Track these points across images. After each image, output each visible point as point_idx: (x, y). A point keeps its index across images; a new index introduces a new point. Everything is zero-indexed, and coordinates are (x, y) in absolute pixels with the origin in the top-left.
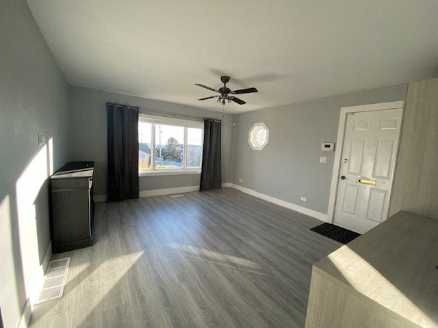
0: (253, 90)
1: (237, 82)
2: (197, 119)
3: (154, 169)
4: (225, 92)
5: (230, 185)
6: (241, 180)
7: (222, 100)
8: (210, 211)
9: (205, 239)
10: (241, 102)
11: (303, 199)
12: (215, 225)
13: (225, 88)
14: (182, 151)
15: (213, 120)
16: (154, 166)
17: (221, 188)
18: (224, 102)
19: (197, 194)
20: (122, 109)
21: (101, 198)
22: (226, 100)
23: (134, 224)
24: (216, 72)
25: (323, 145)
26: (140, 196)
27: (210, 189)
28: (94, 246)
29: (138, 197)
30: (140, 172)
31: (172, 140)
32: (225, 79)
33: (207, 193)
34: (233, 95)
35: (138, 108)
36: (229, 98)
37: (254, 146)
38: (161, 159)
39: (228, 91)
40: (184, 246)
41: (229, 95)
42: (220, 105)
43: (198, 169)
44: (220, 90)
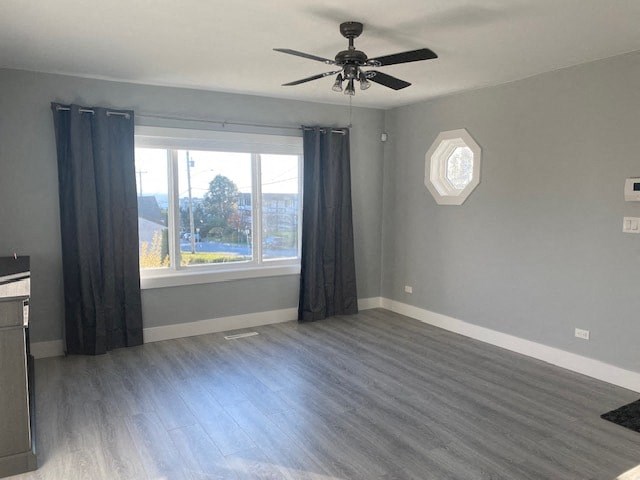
0: (425, 54)
1: (382, 33)
2: (284, 128)
3: (179, 268)
4: (352, 62)
5: (380, 302)
6: (409, 289)
7: (345, 83)
8: (326, 375)
9: (316, 448)
10: (397, 84)
11: (581, 333)
12: (342, 410)
13: (352, 50)
14: (248, 213)
15: (326, 129)
16: (178, 257)
17: (357, 312)
18: (351, 87)
19: (293, 331)
20: (93, 117)
21: (49, 348)
22: (357, 84)
23: (135, 413)
24: (328, 14)
25: (630, 184)
26: (146, 341)
27: (327, 316)
28: (41, 471)
29: (141, 342)
30: (143, 277)
31: (220, 184)
32: (351, 29)
33: (318, 325)
34: (375, 68)
35: (131, 113)
36: (363, 78)
37: (442, 193)
38: (193, 237)
39: (361, 58)
40: (264, 466)
41: (364, 69)
42: (341, 95)
43: (291, 261)
44: (341, 59)
